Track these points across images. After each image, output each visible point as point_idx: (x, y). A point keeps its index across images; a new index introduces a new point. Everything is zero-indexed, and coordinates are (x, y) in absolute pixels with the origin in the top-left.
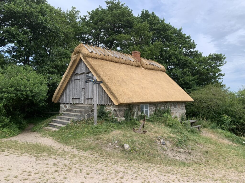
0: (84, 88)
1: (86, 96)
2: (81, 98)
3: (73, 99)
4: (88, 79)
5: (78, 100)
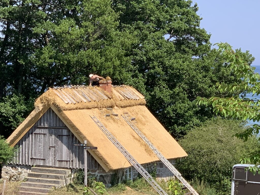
1: (57, 157)
2: (48, 160)
3: (33, 159)
4: (60, 135)
5: (42, 161)
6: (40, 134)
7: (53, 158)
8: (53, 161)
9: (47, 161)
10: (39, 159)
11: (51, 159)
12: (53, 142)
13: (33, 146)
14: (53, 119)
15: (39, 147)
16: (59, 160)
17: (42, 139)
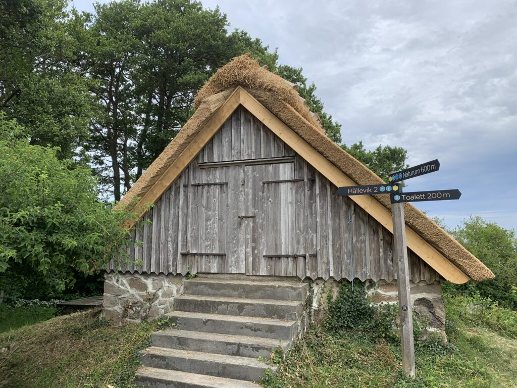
0: (253, 217)
1: (261, 247)
2: (233, 255)
3: (188, 257)
4: (271, 182)
5: (217, 261)
6: (209, 185)
7: (249, 250)
8: (251, 259)
9: (231, 260)
10: (207, 255)
11: (244, 251)
12: (250, 204)
13: (190, 220)
14: (247, 139)
15: (207, 221)
16: (270, 254)
17: (214, 197)
